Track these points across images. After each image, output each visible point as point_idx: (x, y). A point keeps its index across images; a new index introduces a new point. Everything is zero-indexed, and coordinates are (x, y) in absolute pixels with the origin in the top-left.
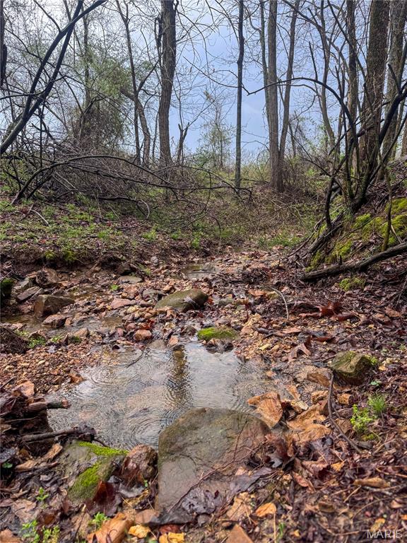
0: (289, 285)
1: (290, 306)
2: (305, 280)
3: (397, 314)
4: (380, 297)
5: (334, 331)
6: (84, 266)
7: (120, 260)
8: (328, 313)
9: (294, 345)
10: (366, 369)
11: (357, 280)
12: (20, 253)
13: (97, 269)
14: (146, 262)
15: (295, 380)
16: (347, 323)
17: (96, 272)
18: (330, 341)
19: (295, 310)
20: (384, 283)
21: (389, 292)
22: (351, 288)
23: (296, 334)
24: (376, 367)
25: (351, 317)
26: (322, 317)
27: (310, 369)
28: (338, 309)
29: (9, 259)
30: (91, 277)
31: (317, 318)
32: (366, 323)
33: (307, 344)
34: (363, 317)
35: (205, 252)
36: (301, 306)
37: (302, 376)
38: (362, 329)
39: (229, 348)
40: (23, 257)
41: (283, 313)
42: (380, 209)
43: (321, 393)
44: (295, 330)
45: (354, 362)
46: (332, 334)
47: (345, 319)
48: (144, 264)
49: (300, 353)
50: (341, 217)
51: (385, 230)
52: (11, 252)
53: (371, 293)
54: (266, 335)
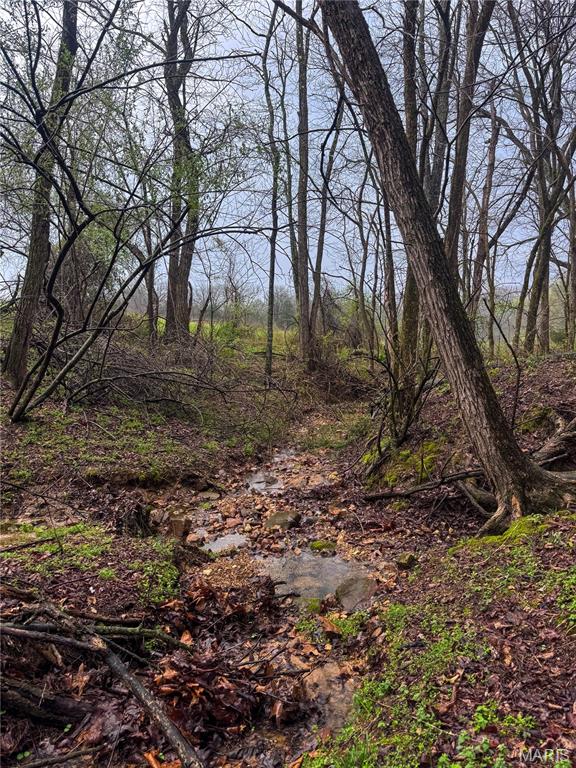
0: (355, 504)
1: (363, 523)
2: (366, 499)
3: (428, 529)
4: (418, 518)
5: (393, 541)
6: (168, 484)
7: (197, 477)
8: (387, 529)
9: (373, 551)
10: (412, 561)
11: (403, 504)
12: (115, 475)
13: (179, 486)
14: (217, 476)
15: (378, 570)
16: (400, 535)
17: (178, 489)
18: (392, 547)
19: (368, 526)
20: (421, 507)
21: (423, 514)
22: (400, 510)
23: (372, 544)
24: (416, 560)
25: (402, 531)
26: (384, 531)
27: (385, 563)
28: (394, 526)
29: (107, 481)
30: (175, 494)
31: (380, 532)
32: (411, 536)
33: (380, 550)
34: (408, 531)
35: (258, 458)
36: (370, 524)
37: (381, 567)
38: (409, 540)
39: (334, 554)
40: (118, 478)
41: (358, 528)
42: (416, 448)
43: (393, 574)
44: (371, 541)
45: (407, 558)
46: (392, 543)
47: (398, 533)
48: (214, 478)
49: (377, 555)
50: (388, 448)
51: (420, 466)
52: (107, 474)
53: (413, 514)
54: (354, 544)
